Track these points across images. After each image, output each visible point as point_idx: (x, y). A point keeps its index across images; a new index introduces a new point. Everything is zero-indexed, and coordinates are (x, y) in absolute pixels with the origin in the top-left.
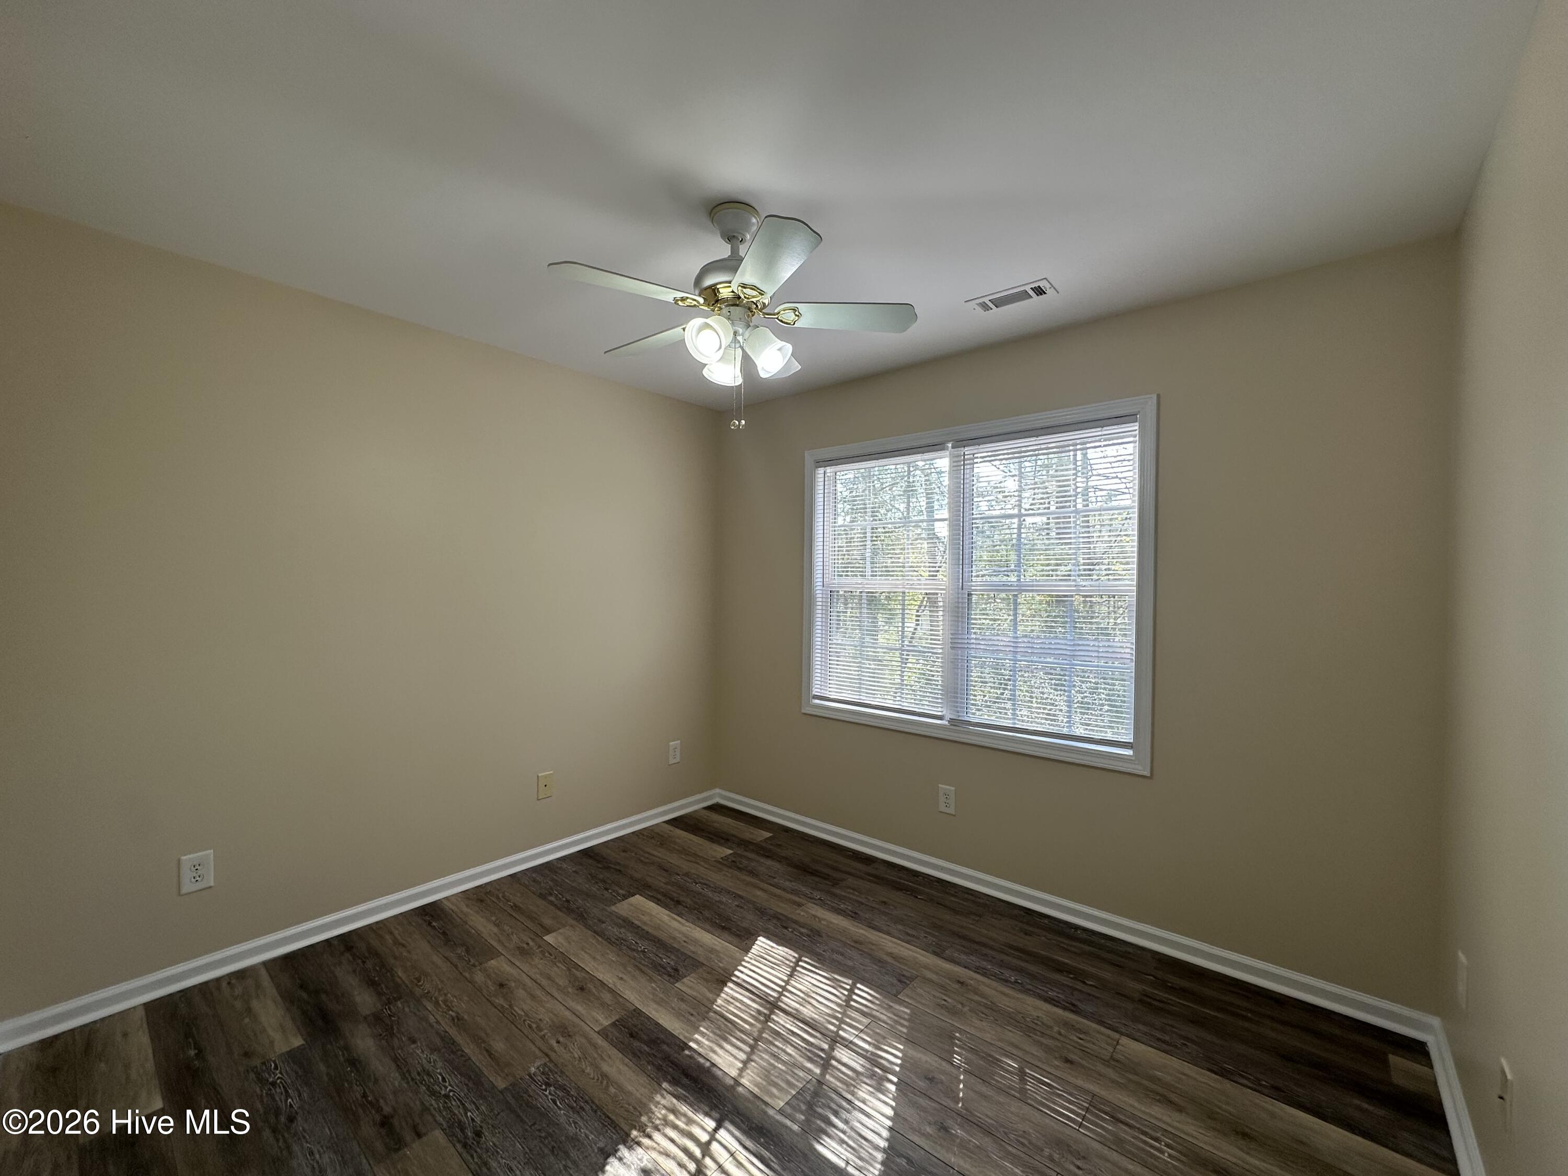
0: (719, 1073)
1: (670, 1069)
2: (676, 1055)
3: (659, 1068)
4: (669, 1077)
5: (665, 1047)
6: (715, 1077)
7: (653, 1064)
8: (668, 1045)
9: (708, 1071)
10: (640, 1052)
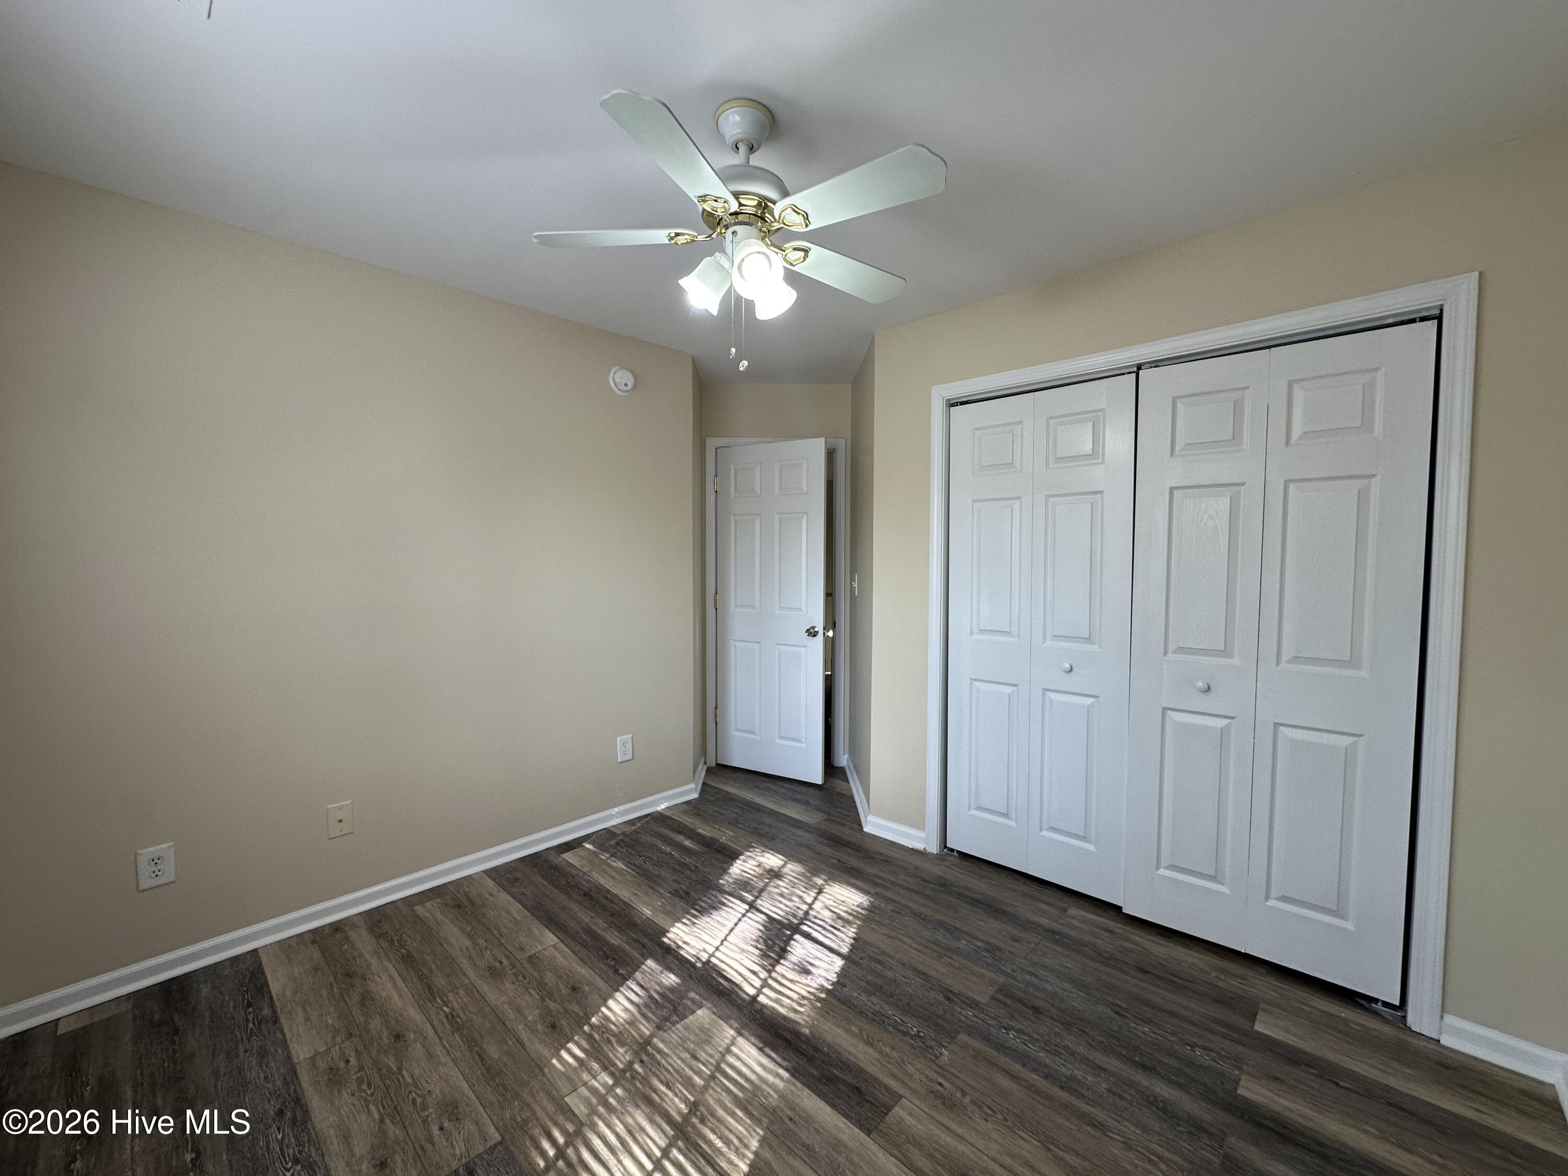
0: (753, 1039)
1: (804, 1047)
2: (801, 1062)
3: (816, 1049)
4: (803, 1038)
5: (815, 1073)
6: (759, 1037)
7: (823, 1053)
8: (813, 1076)
9: (767, 1043)
10: (842, 1069)
